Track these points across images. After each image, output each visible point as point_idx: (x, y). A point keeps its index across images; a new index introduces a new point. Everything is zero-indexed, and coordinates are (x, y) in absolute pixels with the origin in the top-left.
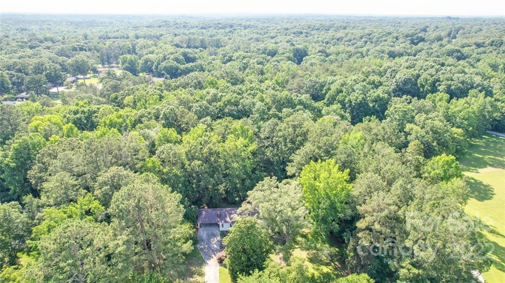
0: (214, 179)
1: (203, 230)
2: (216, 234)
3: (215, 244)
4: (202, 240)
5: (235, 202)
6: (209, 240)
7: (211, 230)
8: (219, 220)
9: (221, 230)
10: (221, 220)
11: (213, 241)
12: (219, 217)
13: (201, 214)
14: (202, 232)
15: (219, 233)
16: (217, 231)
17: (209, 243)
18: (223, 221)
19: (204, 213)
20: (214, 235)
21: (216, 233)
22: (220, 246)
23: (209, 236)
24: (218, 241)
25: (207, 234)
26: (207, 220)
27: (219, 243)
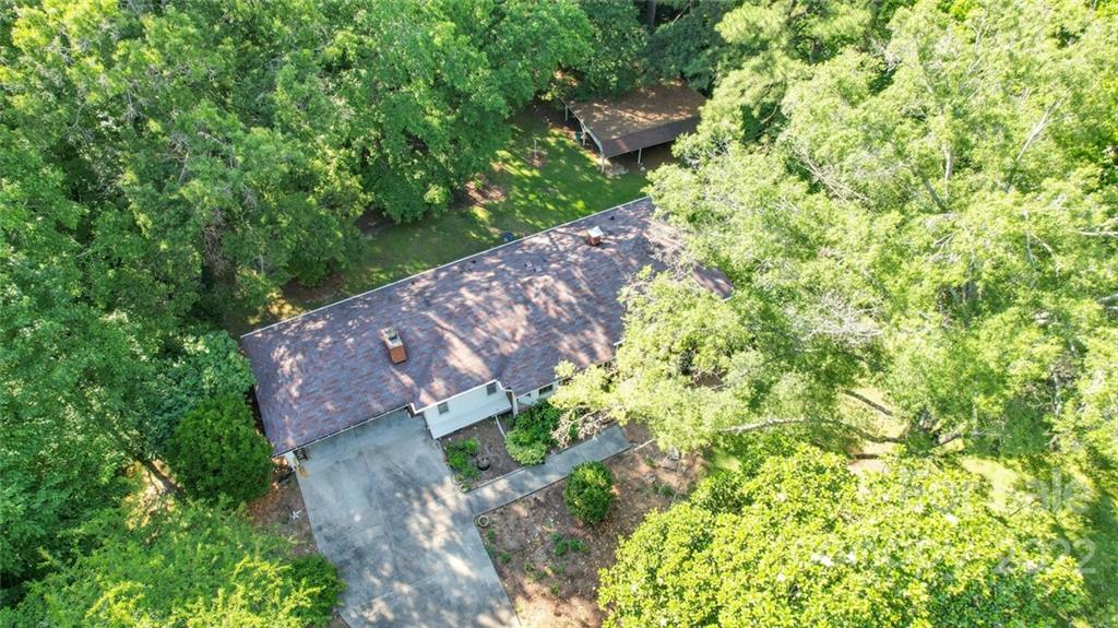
0: (285, 129)
1: (330, 476)
2: (420, 473)
3: (451, 547)
4: (359, 554)
5: (426, 214)
6: (397, 533)
7: (378, 450)
8: (406, 380)
9: (437, 434)
10: (423, 379)
11: (429, 533)
12: (401, 364)
13: (269, 372)
14: (326, 492)
15: (437, 456)
16: (421, 449)
17: (411, 561)
18: (438, 385)
19: (287, 364)
20: (413, 487)
21: (420, 461)
22: (493, 555)
23: (386, 503)
24: (458, 518)
25: (368, 493)
26: (329, 406)
27: (474, 531)
